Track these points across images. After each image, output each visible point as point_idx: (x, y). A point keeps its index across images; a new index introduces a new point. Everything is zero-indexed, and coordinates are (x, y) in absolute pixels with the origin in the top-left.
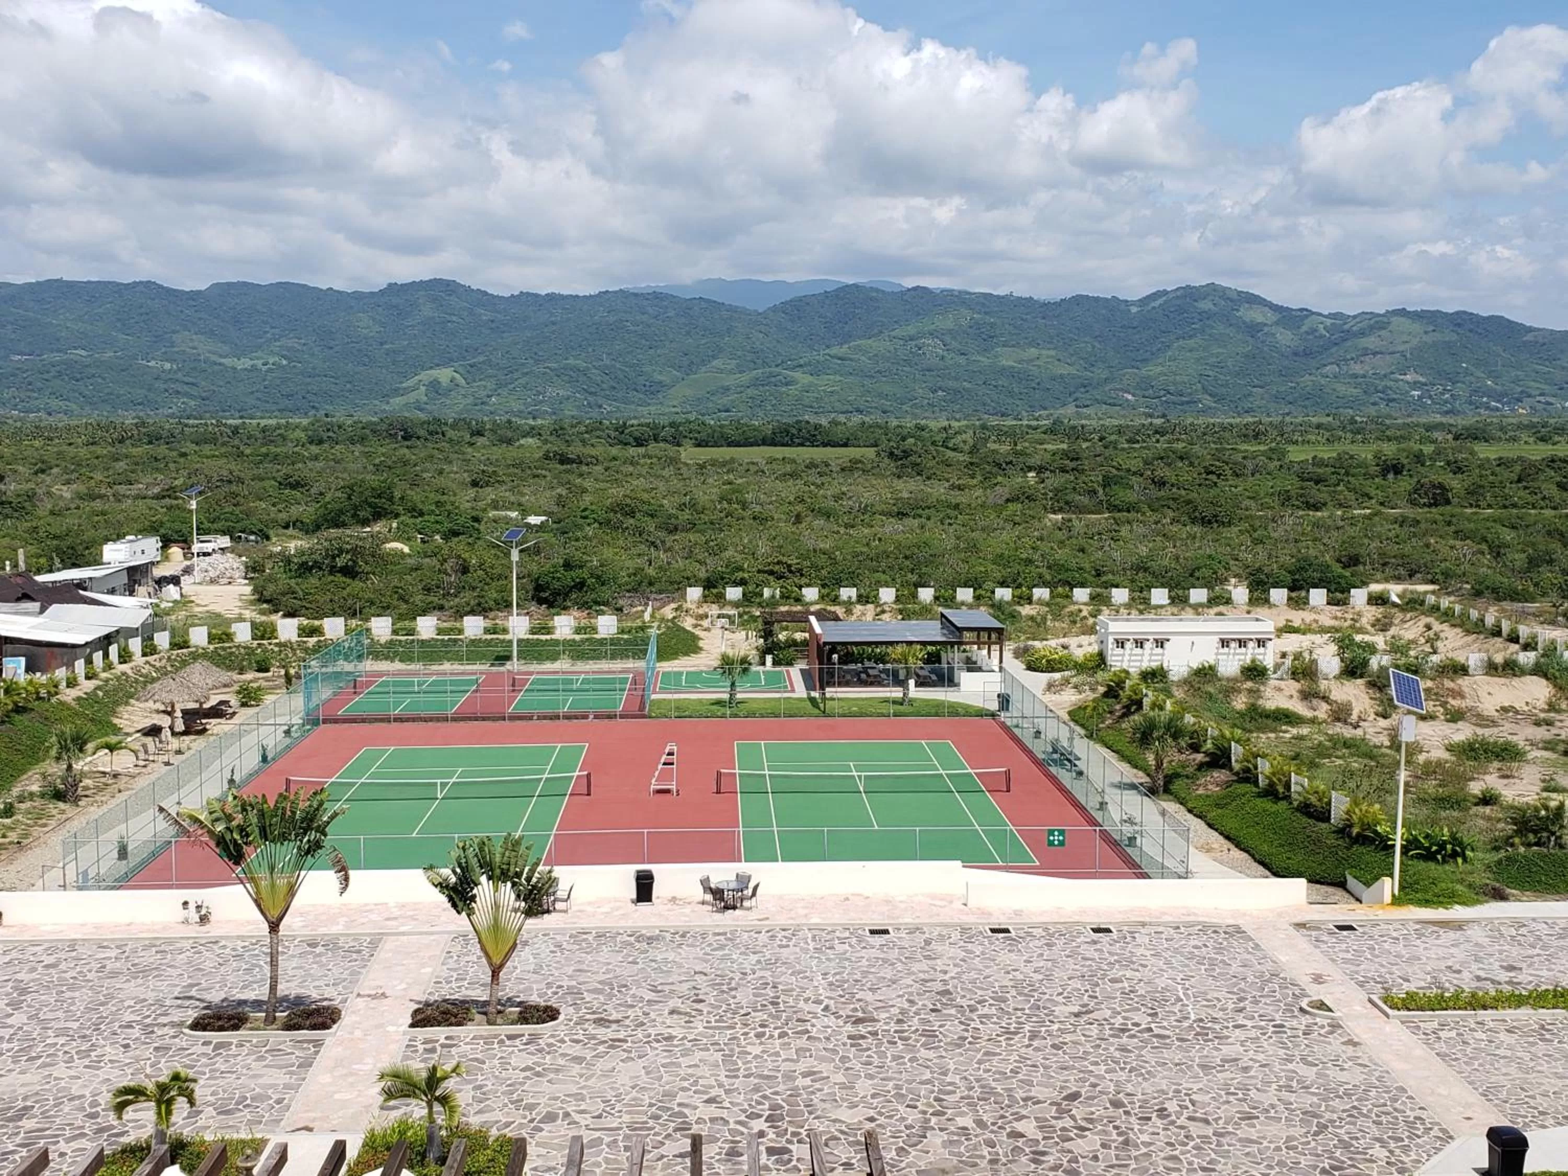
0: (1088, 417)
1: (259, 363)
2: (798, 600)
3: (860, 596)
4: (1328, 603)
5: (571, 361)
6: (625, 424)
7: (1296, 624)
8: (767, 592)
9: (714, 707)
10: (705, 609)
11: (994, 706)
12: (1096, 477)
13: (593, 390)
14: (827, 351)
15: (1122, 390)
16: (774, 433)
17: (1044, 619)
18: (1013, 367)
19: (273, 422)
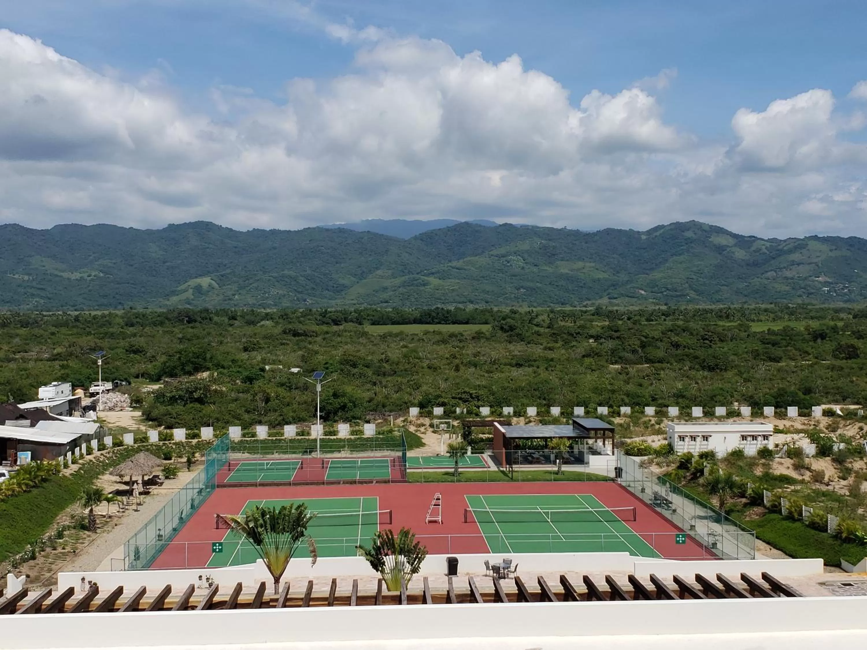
0: (618, 305)
1: (85, 275)
2: (477, 415)
3: (515, 412)
4: (799, 415)
5: (286, 272)
6: (326, 311)
7: (781, 427)
8: (458, 410)
9: (446, 476)
10: (421, 421)
11: (613, 475)
12: (635, 342)
13: (300, 290)
14: (450, 264)
15: (638, 288)
16: (421, 316)
17: (629, 426)
18: (567, 274)
19: (99, 313)
